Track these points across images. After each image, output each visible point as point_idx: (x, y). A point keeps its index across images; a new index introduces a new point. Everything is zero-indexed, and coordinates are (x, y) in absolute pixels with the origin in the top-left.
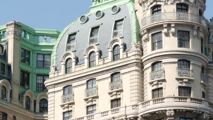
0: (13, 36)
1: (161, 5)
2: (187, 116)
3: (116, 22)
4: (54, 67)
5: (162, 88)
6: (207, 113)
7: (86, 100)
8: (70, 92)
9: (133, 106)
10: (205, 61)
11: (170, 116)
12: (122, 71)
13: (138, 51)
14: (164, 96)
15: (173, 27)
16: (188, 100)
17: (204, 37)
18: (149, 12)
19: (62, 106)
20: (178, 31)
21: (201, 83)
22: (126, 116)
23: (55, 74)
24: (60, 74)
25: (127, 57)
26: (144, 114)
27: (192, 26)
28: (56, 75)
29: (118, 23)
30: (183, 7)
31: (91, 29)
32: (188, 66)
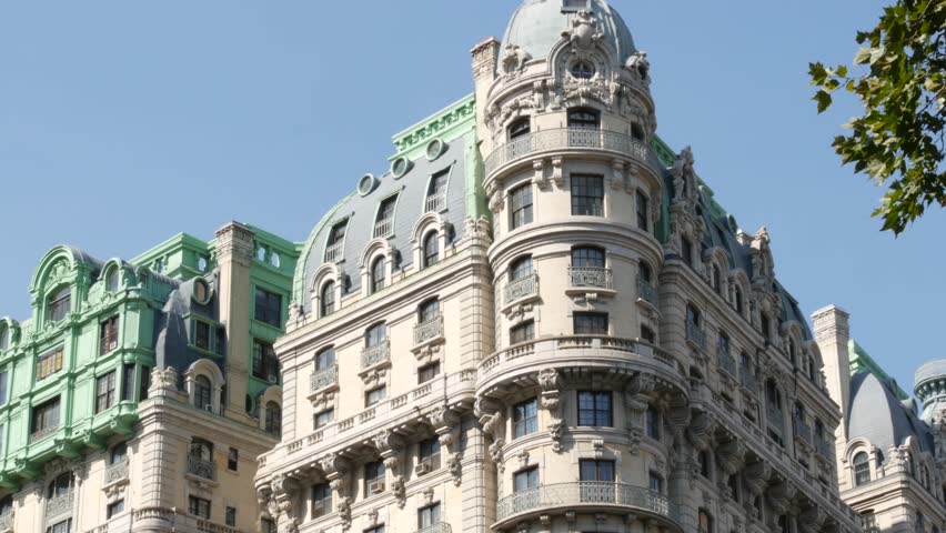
0: (230, 257)
1: (529, 116)
2: (595, 386)
3: (436, 176)
4: (296, 306)
5: (531, 322)
6: (647, 374)
7: (363, 375)
8: (330, 361)
9: (462, 373)
10: (648, 247)
11: (549, 387)
12: (442, 294)
13: (478, 239)
14: (537, 337)
15: (558, 166)
16: (596, 343)
17: (651, 194)
18: (503, 138)
19: (312, 398)
20: (572, 175)
21: (637, 303)
22: (447, 400)
23: (297, 323)
24: (309, 321)
25: (455, 254)
26: (487, 390)
27: (607, 160)
28: (300, 325)
29: (440, 180)
30: (587, 117)
31: (379, 204)
32: (600, 261)
